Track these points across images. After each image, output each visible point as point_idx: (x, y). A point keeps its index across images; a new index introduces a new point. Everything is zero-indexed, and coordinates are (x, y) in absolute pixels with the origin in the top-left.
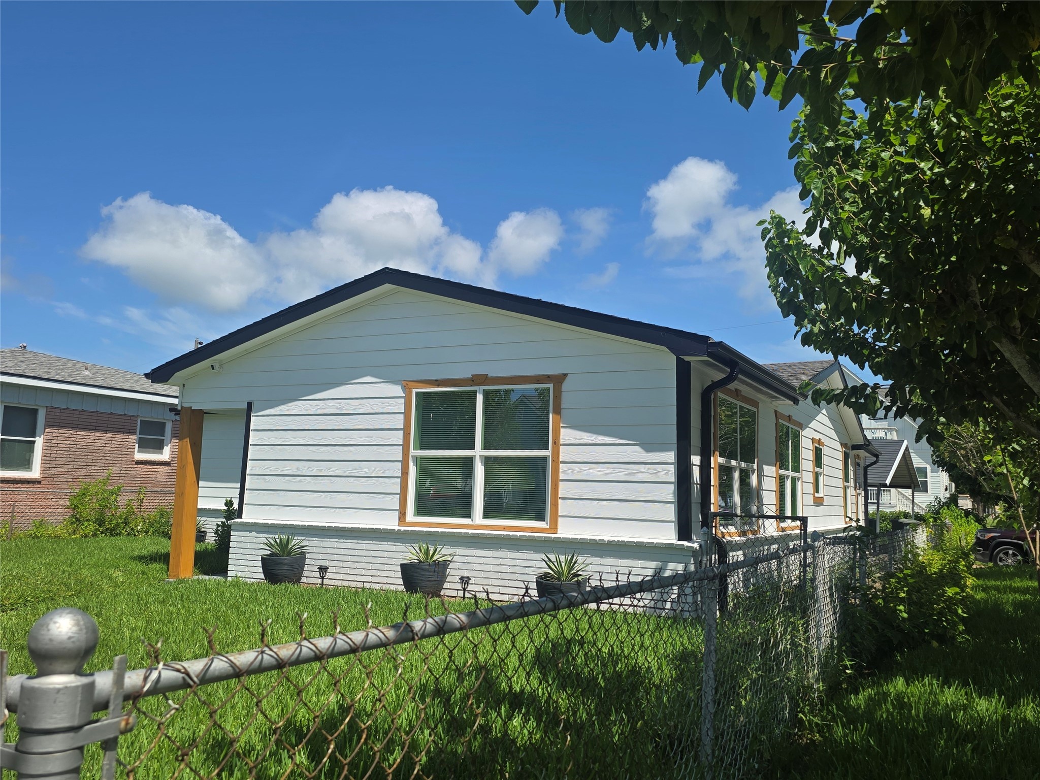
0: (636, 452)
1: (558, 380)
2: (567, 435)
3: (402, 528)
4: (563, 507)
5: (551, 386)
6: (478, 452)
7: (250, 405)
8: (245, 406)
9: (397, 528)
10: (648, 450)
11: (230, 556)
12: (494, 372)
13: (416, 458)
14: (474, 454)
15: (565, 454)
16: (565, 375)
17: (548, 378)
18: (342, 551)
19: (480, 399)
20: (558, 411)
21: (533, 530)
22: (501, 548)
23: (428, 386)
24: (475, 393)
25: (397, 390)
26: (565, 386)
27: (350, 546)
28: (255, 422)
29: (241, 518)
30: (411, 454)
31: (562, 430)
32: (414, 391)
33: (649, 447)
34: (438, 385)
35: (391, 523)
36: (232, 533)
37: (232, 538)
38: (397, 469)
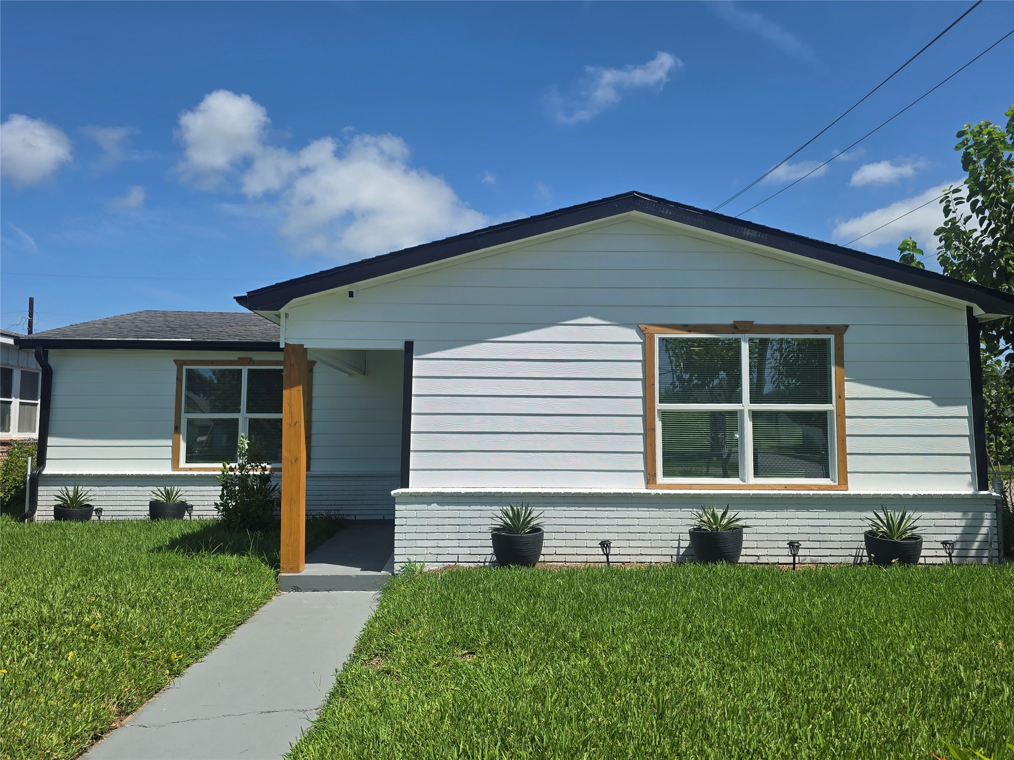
0: (928, 407)
1: (840, 331)
2: (851, 389)
3: (653, 492)
4: (852, 463)
5: (832, 337)
6: (746, 406)
7: (409, 345)
8: (401, 346)
9: (644, 490)
10: (940, 404)
11: (396, 536)
12: (760, 319)
13: (664, 414)
14: (742, 408)
15: (850, 408)
16: (847, 326)
17: (828, 329)
18: (573, 521)
19: (745, 348)
20: (840, 363)
21: (820, 487)
22: (787, 508)
23: (676, 332)
24: (738, 341)
25: (632, 335)
26: (847, 337)
27: (585, 514)
28: (418, 367)
29: (408, 487)
30: (657, 408)
31: (846, 383)
32: (657, 337)
33: (941, 402)
34: (690, 331)
35: (637, 486)
36: (397, 507)
37: (397, 514)
38: (638, 425)
